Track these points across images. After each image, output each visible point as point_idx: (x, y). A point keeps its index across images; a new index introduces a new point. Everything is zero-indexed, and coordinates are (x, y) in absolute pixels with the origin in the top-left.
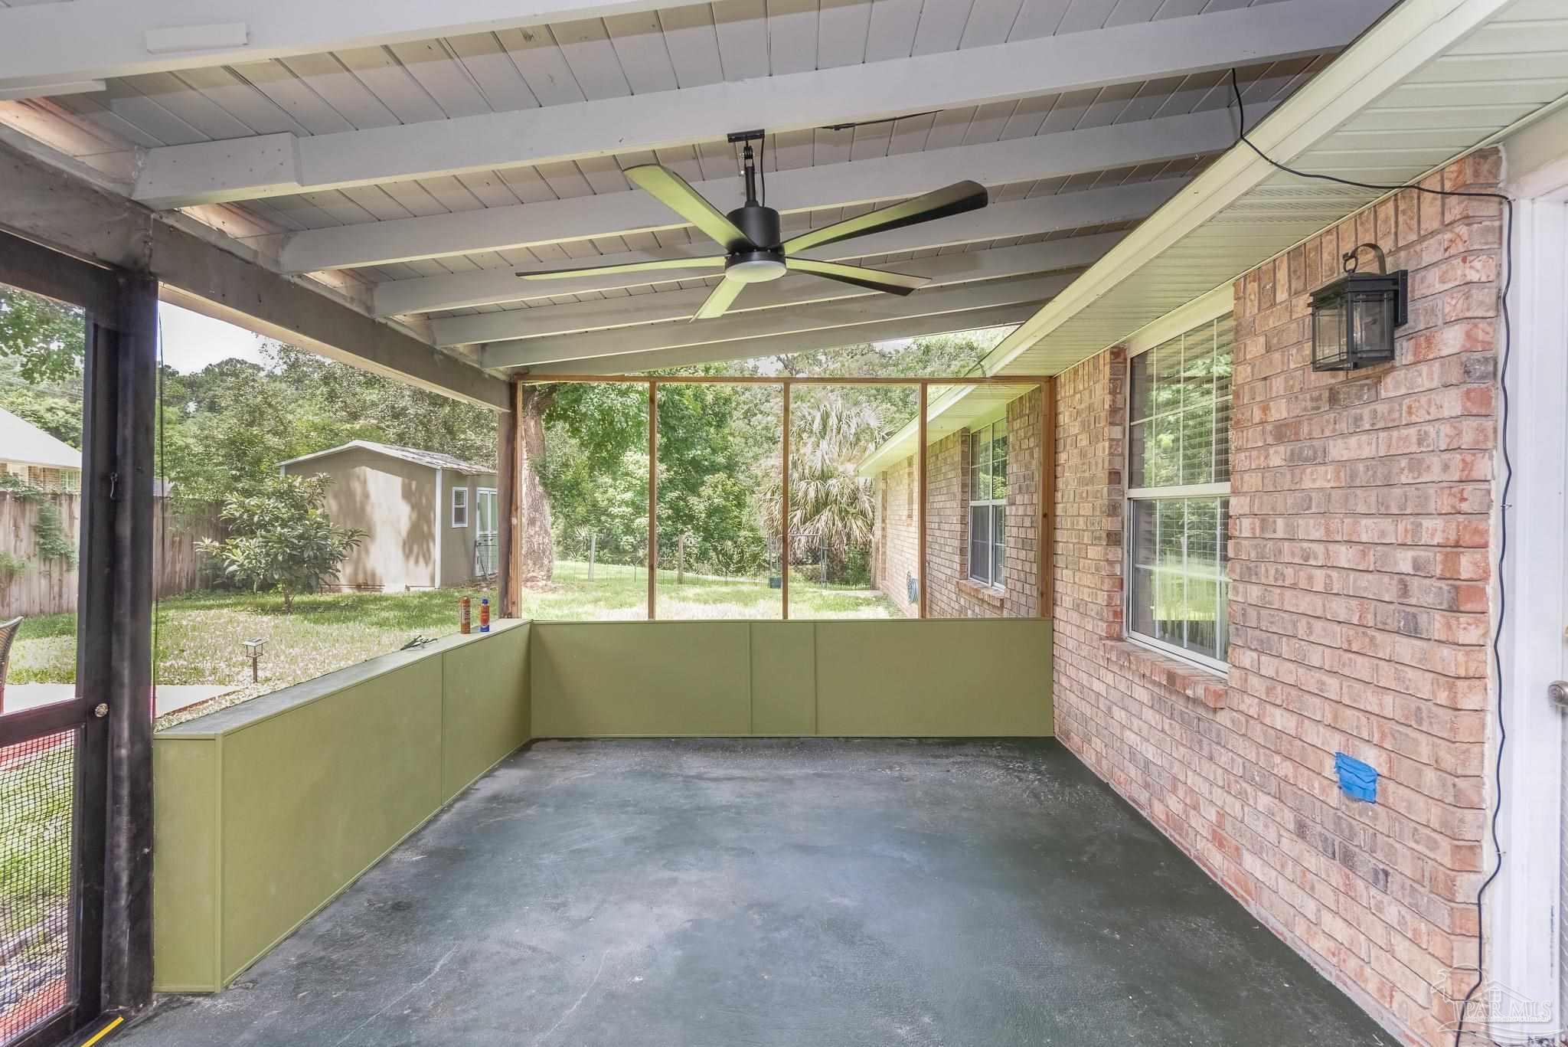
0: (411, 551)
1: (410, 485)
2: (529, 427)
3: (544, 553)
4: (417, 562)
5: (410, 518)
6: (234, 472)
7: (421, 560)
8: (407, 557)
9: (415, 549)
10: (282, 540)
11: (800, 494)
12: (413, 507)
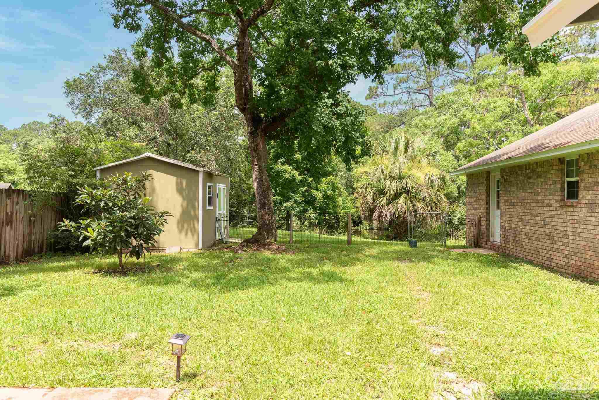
0: (183, 226)
1: (182, 183)
2: (259, 143)
3: (272, 225)
4: (186, 234)
5: (182, 205)
6: (70, 172)
7: (189, 233)
8: (180, 231)
9: (186, 226)
10: (122, 220)
11: (387, 188)
12: (184, 199)
